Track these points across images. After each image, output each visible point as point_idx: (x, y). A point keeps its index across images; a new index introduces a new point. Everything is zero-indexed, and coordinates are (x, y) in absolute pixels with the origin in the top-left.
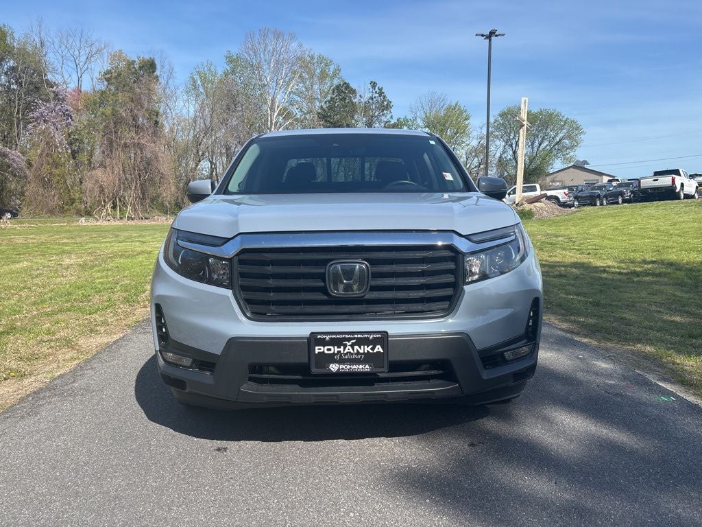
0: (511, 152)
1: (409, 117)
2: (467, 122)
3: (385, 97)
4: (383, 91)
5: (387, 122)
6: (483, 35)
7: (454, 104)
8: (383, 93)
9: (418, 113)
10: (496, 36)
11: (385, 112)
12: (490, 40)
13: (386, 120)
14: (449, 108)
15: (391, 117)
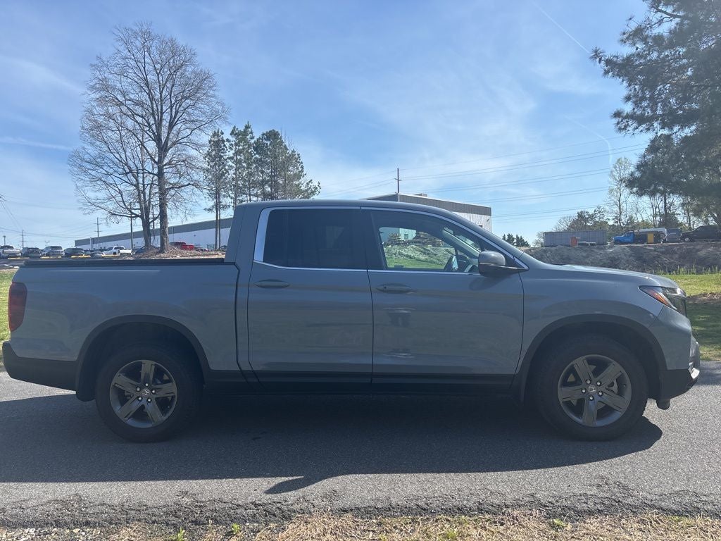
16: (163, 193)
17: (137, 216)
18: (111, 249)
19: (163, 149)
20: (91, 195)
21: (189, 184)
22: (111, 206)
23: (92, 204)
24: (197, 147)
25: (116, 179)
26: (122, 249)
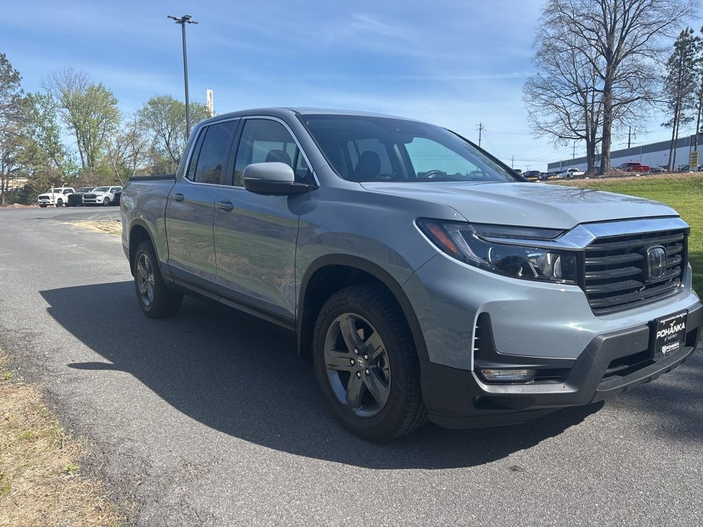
0: (164, 143)
1: (43, 93)
2: (115, 106)
3: (9, 66)
4: (6, 58)
5: (16, 96)
6: (175, 19)
7: (97, 85)
8: (7, 61)
9: (52, 90)
10: (189, 22)
11: (11, 83)
12: (183, 26)
13: (14, 94)
14: (91, 89)
15: (22, 91)
16: (608, 110)
17: (582, 137)
18: (566, 171)
19: (612, 61)
20: (541, 119)
21: (639, 98)
22: (558, 129)
23: (542, 129)
24: (653, 52)
25: (565, 101)
26: (576, 171)
